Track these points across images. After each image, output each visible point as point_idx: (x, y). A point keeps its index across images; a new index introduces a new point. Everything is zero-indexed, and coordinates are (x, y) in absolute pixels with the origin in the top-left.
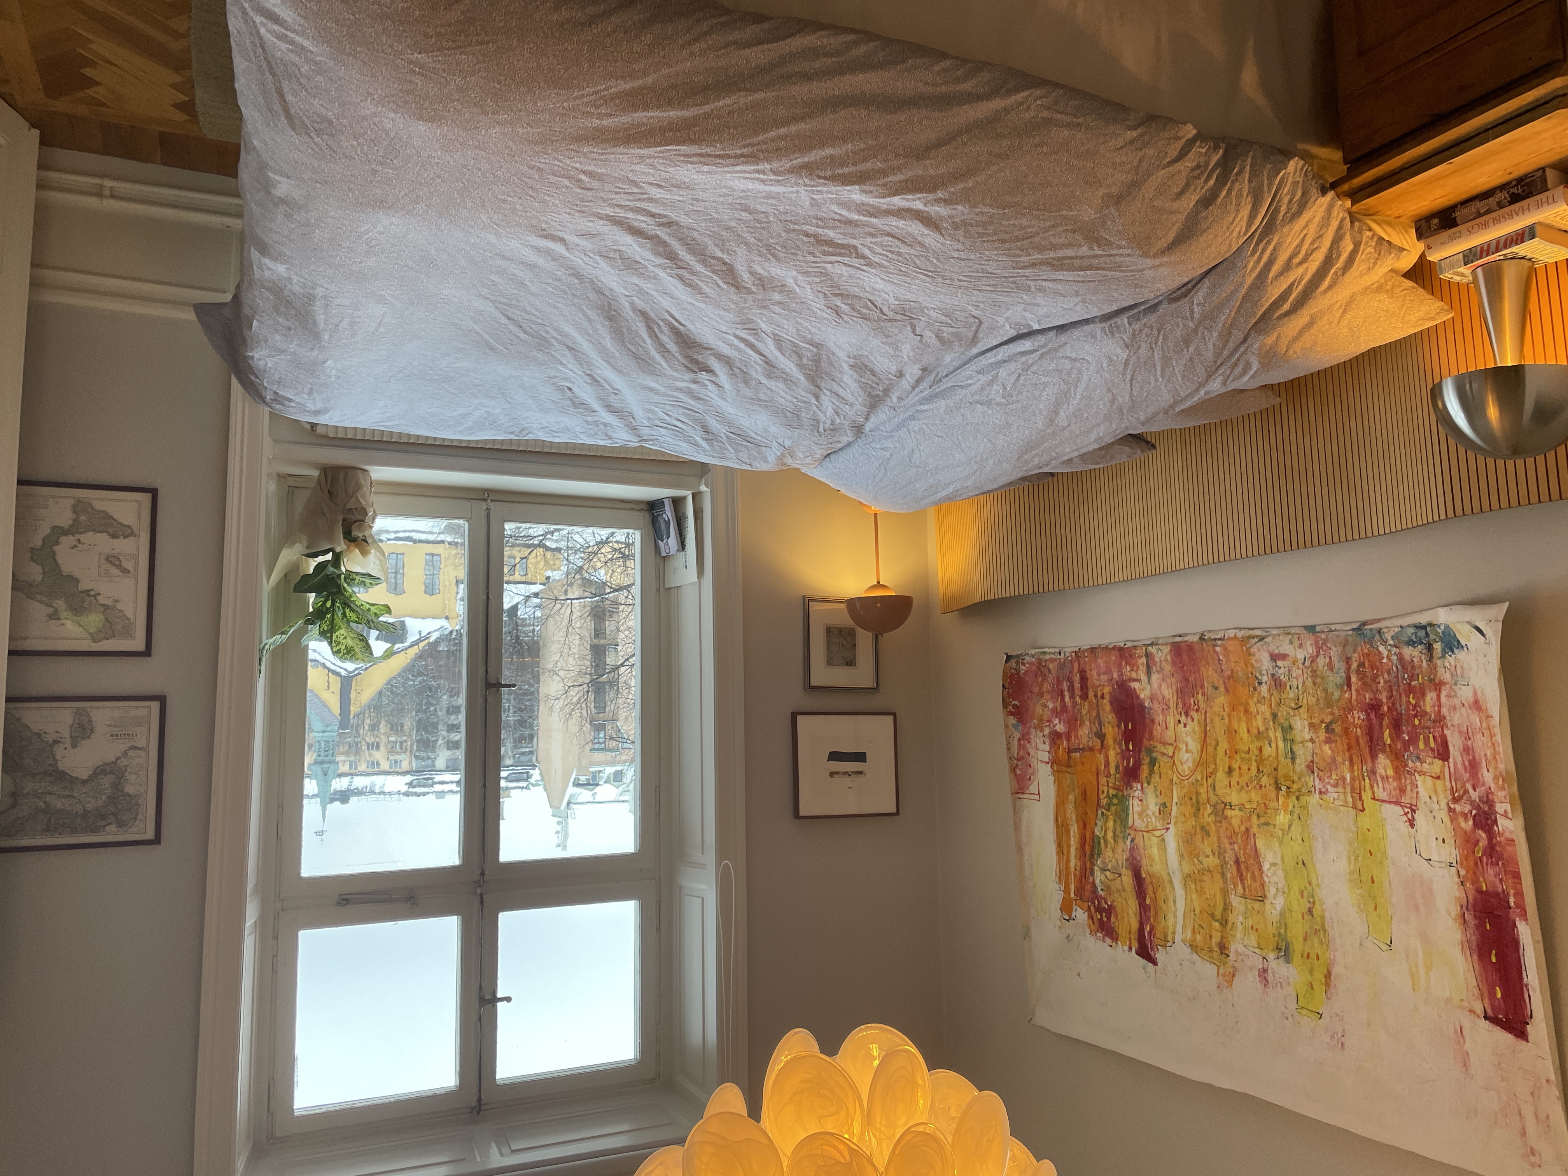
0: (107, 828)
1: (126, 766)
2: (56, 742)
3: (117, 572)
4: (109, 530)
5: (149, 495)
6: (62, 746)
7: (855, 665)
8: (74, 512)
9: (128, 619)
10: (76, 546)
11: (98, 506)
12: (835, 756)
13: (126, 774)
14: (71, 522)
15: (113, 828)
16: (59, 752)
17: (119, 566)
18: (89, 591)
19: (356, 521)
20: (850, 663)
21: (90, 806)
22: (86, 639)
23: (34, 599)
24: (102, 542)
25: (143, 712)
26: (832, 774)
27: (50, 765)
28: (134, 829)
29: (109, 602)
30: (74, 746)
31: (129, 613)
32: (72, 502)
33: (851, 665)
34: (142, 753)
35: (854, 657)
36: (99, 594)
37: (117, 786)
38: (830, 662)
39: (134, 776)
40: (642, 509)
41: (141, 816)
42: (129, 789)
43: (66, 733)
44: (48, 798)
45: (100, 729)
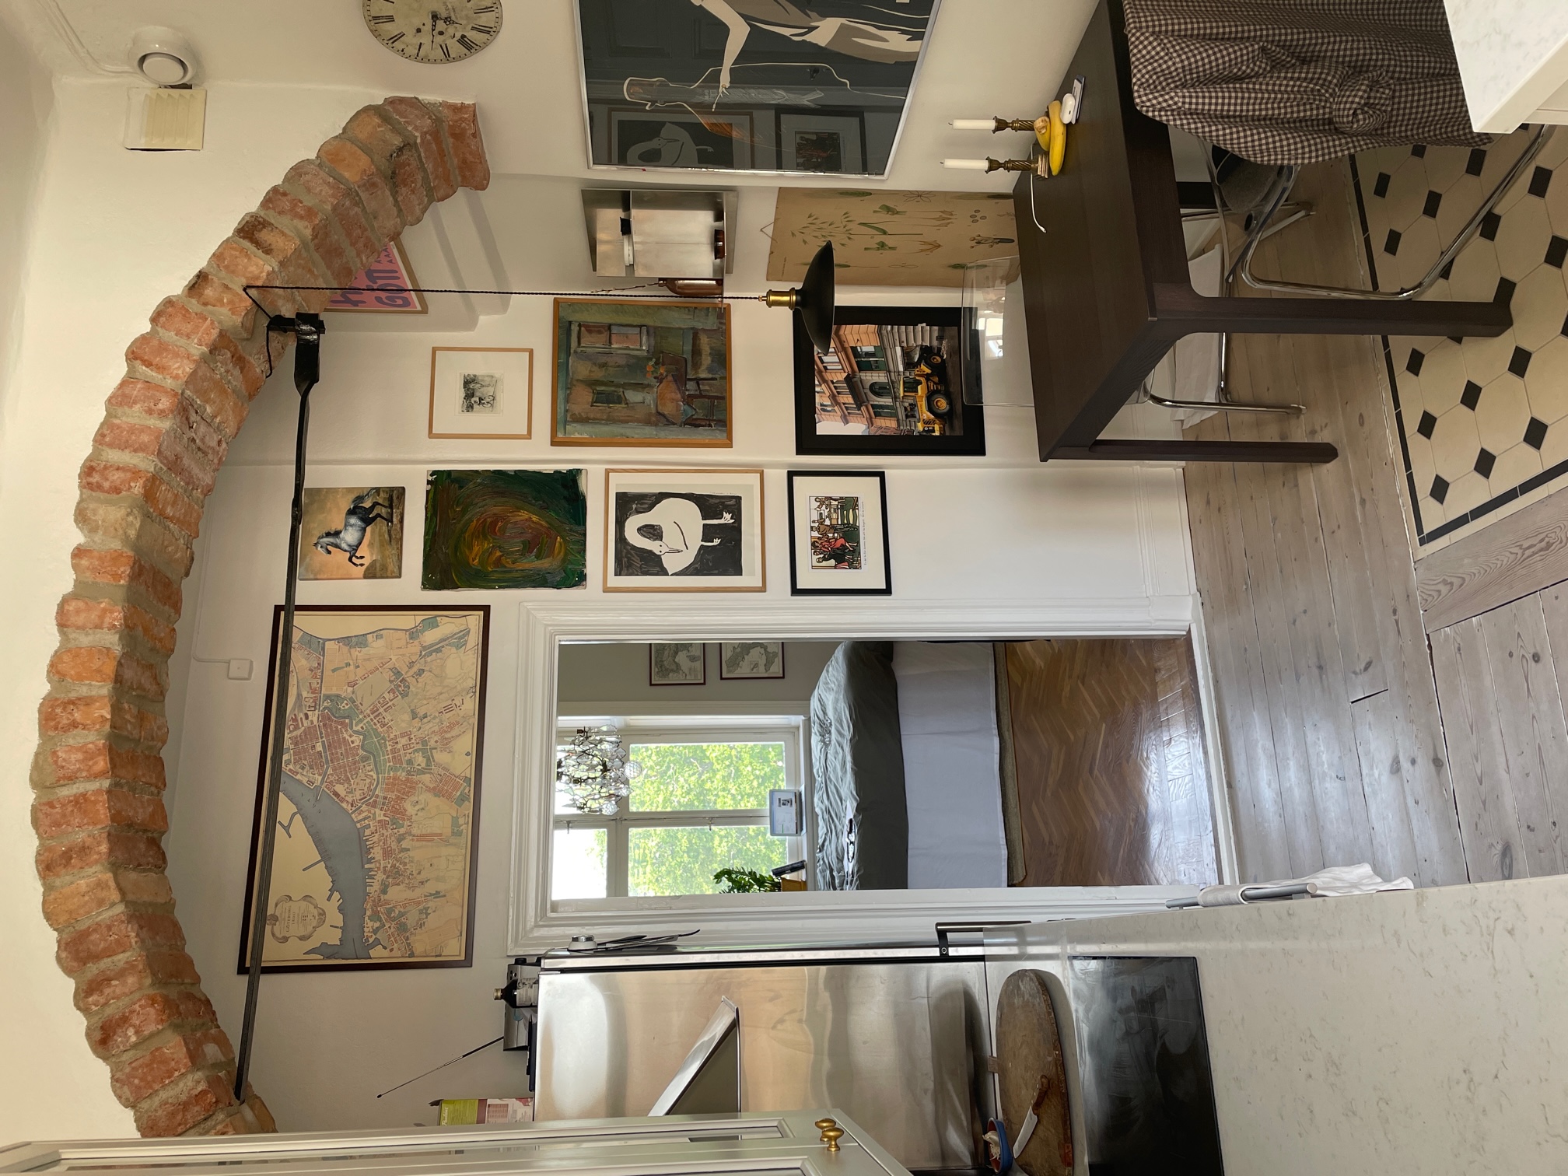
0: (658, 668)
1: (680, 675)
4: (767, 667)
5: (782, 676)
6: (688, 653)
8: (773, 653)
10: (760, 654)
14: (769, 652)
16: (685, 652)
17: (754, 667)
18: (744, 659)
21: (666, 663)
22: (727, 658)
24: (763, 661)
25: (699, 678)
27: (682, 650)
28: (656, 677)
29: (740, 665)
30: (688, 657)
31: (735, 673)
34: (684, 678)
37: (672, 671)
39: (675, 676)
41: (660, 679)
42: (671, 674)
45: (693, 664)
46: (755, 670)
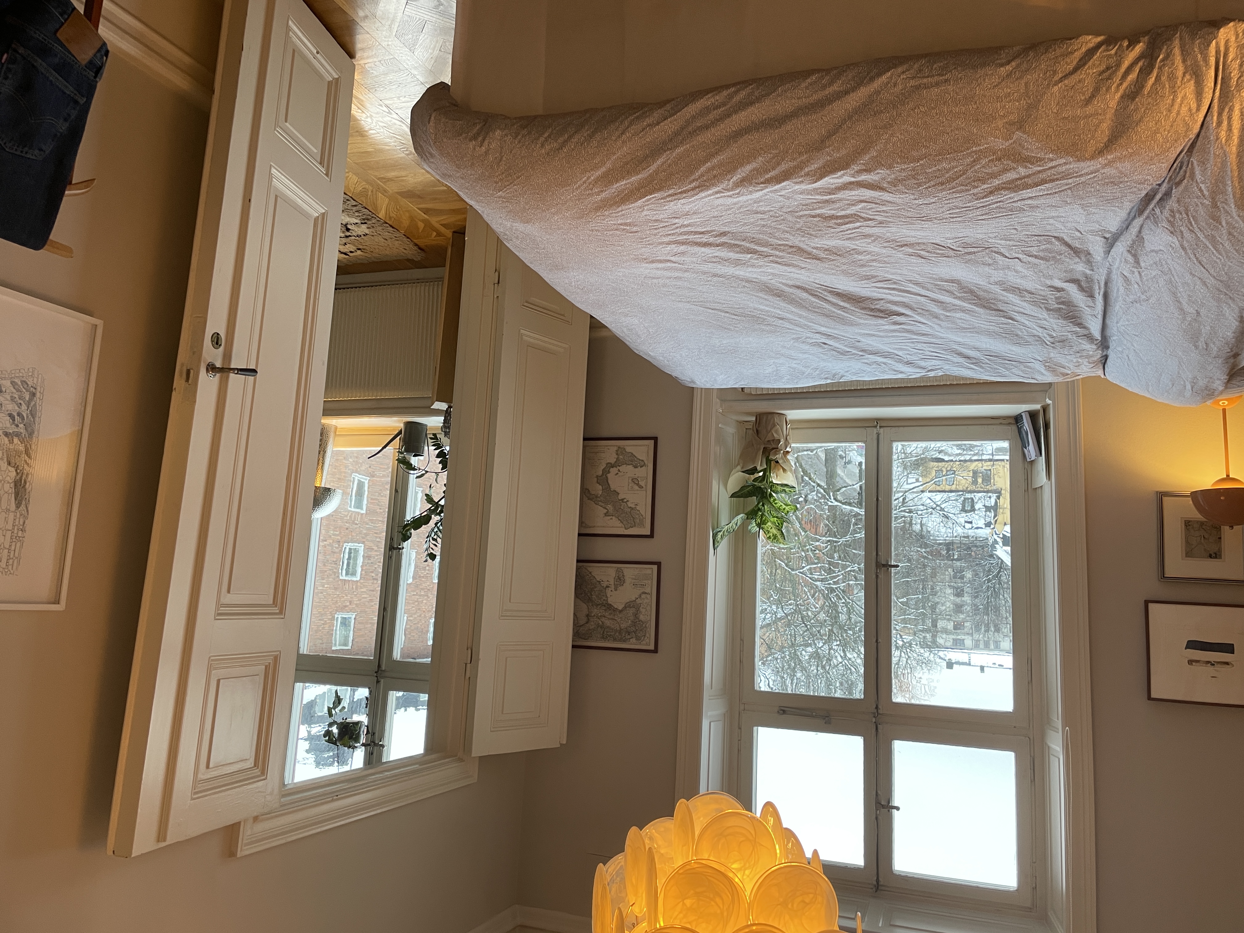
0: (631, 640)
1: (640, 604)
2: (608, 587)
3: (636, 487)
4: (633, 463)
5: (653, 441)
6: (610, 589)
7: (1220, 558)
8: (617, 454)
9: (642, 516)
10: (617, 474)
11: (628, 449)
12: (1192, 645)
13: (641, 609)
14: (615, 460)
15: (633, 640)
16: (609, 593)
17: (638, 484)
18: (623, 499)
19: (773, 449)
20: (1216, 555)
21: (623, 626)
22: (622, 527)
23: (598, 505)
24: (628, 470)
25: (649, 572)
26: (1191, 662)
27: (604, 600)
28: (644, 642)
29: (633, 506)
30: (616, 590)
31: (643, 513)
32: (616, 448)
33: (1216, 558)
34: (648, 596)
35: (1220, 550)
36: (628, 501)
37: (636, 615)
38: (1189, 553)
39: (644, 610)
40: (1010, 423)
41: (647, 635)
42: (642, 617)
43: (612, 582)
44: (603, 619)
45: (628, 581)
46: (642, 483)
